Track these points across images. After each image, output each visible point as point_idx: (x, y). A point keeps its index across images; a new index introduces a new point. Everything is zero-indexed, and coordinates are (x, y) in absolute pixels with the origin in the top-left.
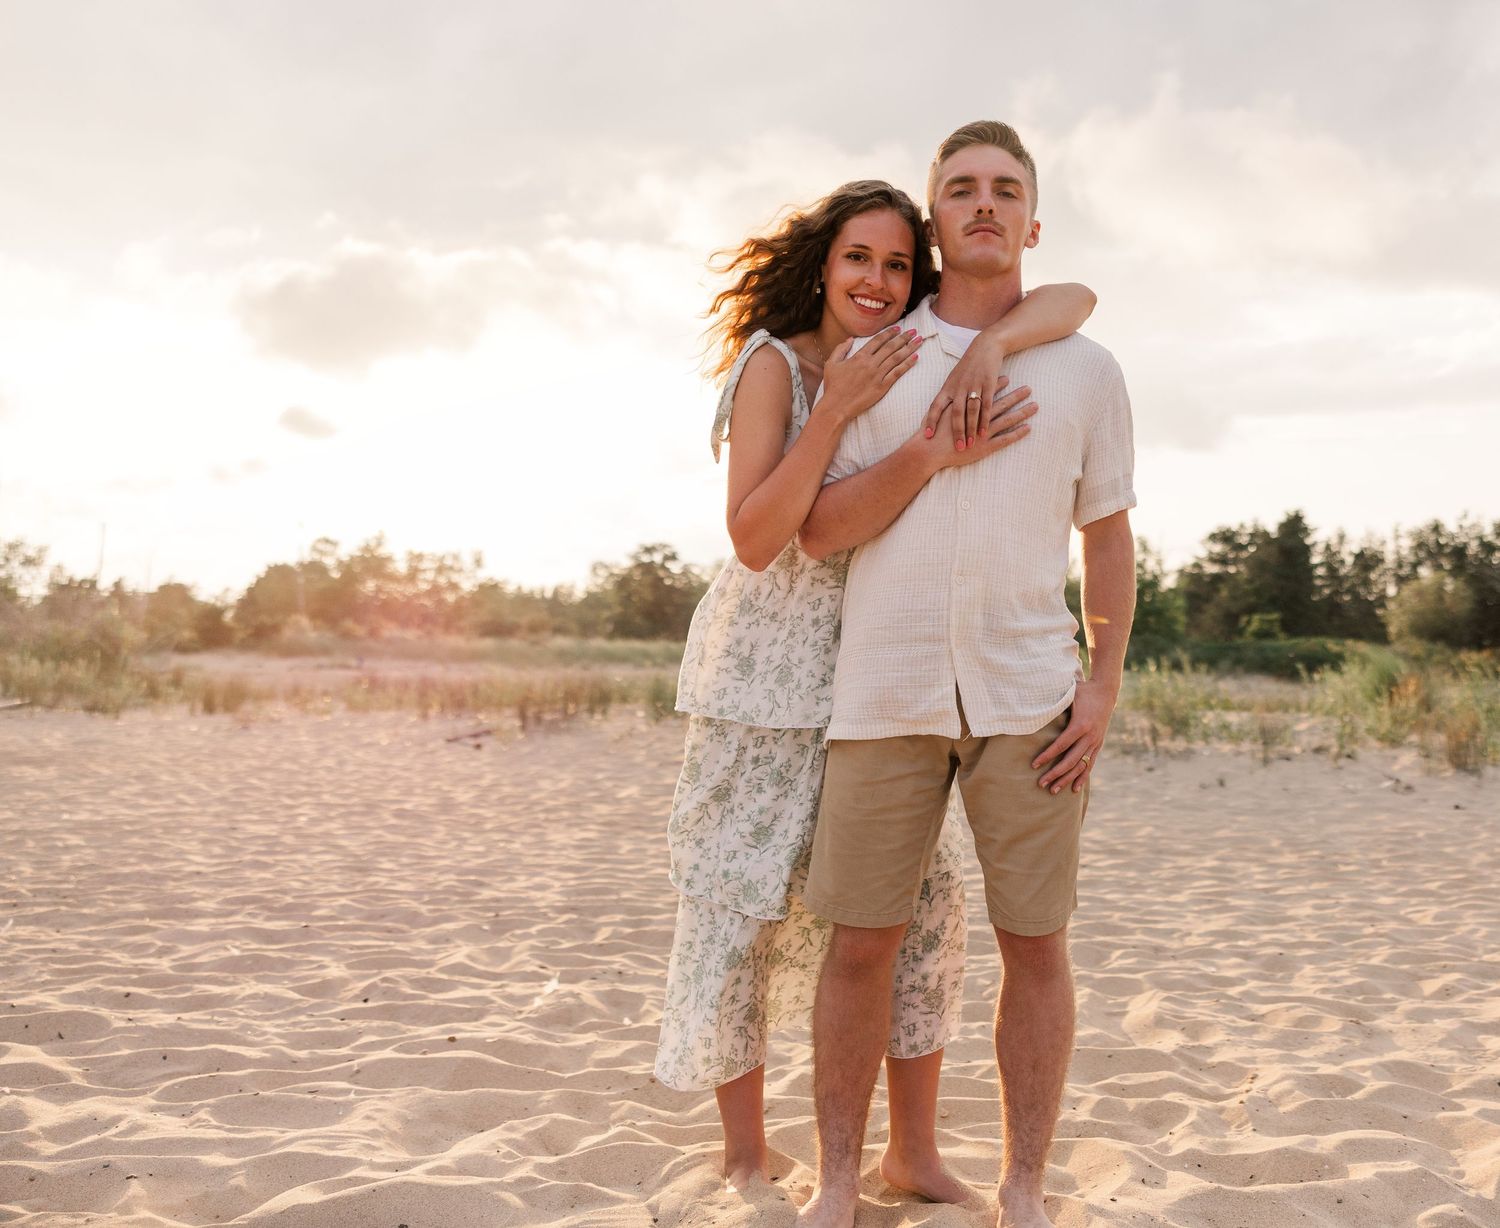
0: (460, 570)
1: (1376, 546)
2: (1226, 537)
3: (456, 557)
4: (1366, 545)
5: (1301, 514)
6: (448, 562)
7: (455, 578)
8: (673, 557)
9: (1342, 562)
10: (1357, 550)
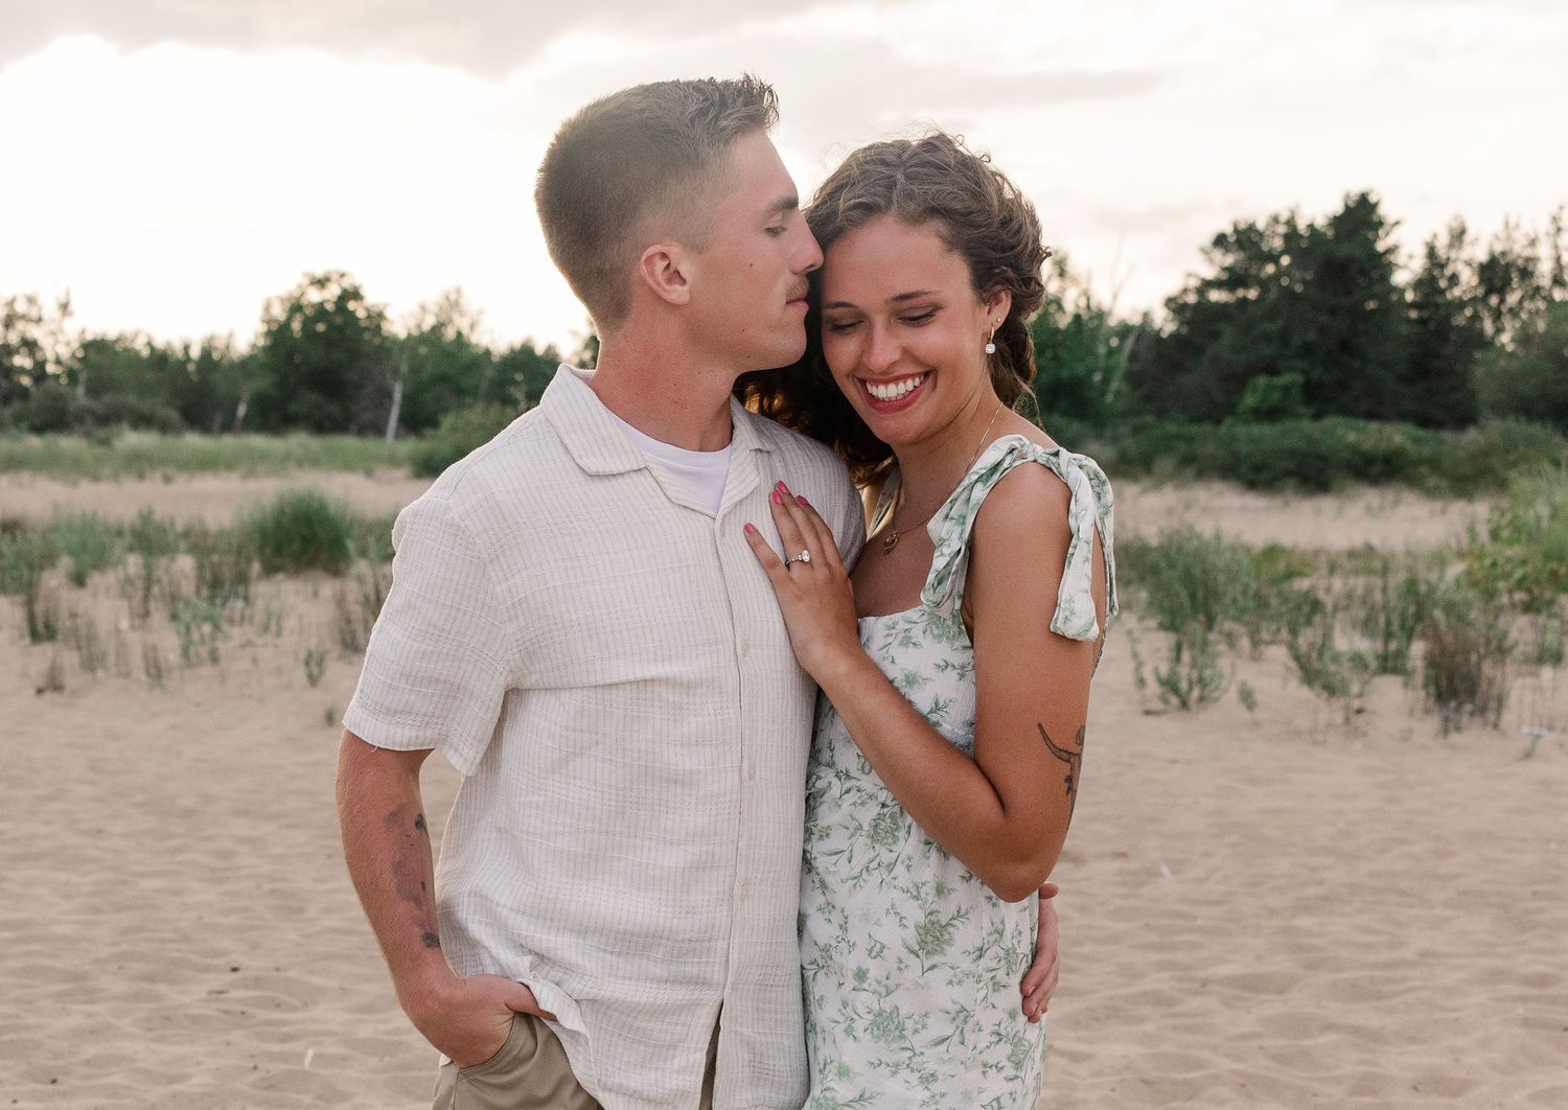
0: (39, 320)
1: (1519, 249)
2: (1245, 240)
3: (31, 300)
4: (1498, 248)
5: (1373, 199)
6: (21, 307)
7: (35, 332)
8: (355, 294)
9: (1454, 280)
10: (1482, 256)
